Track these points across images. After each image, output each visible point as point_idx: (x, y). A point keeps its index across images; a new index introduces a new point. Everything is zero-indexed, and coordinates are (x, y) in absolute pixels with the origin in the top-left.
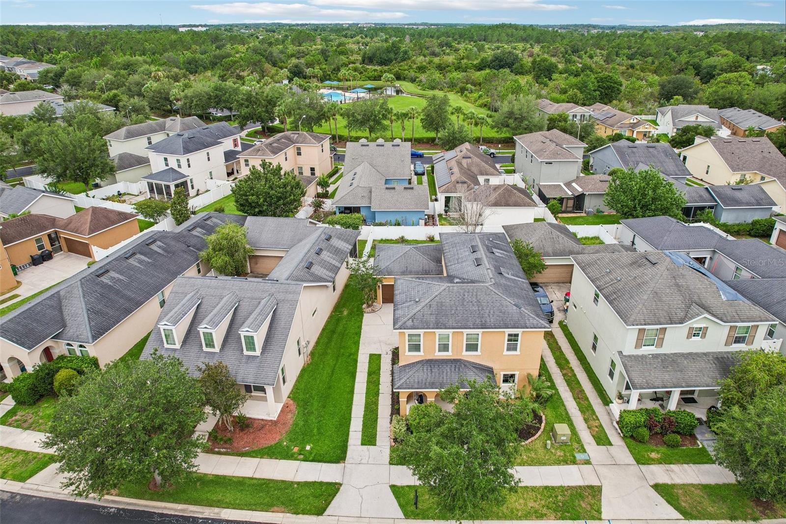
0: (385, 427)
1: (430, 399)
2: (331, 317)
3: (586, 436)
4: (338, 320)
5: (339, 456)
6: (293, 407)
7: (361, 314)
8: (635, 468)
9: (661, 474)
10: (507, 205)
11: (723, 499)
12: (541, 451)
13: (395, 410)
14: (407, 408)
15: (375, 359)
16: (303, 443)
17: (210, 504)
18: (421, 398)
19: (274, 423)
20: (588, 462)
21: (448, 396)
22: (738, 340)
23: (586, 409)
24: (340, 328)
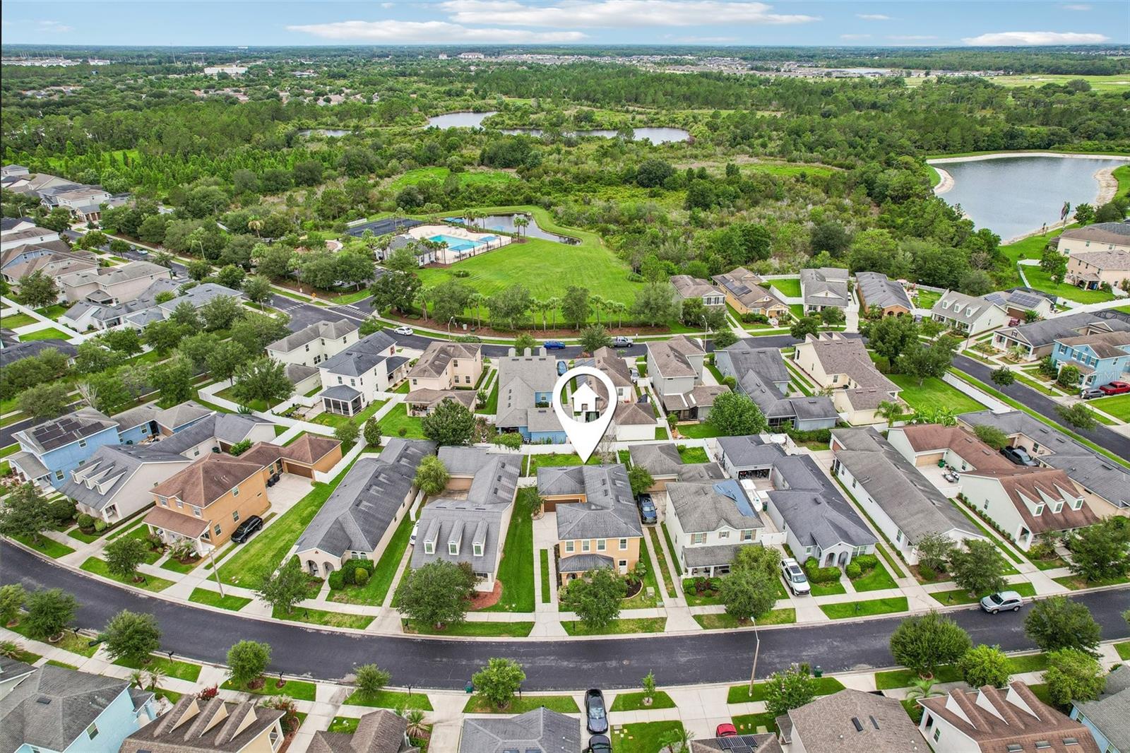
0: (554, 593)
1: (579, 576)
2: (511, 524)
3: (664, 593)
4: (516, 526)
5: (531, 609)
6: (500, 584)
7: (530, 520)
8: (687, 608)
9: (698, 610)
10: (634, 423)
11: (724, 620)
12: (639, 602)
13: (559, 583)
14: (567, 582)
15: (544, 553)
16: (510, 604)
17: (469, 635)
18: (574, 576)
19: (492, 594)
20: (663, 606)
21: (589, 575)
22: (748, 537)
23: (667, 578)
24: (518, 532)
